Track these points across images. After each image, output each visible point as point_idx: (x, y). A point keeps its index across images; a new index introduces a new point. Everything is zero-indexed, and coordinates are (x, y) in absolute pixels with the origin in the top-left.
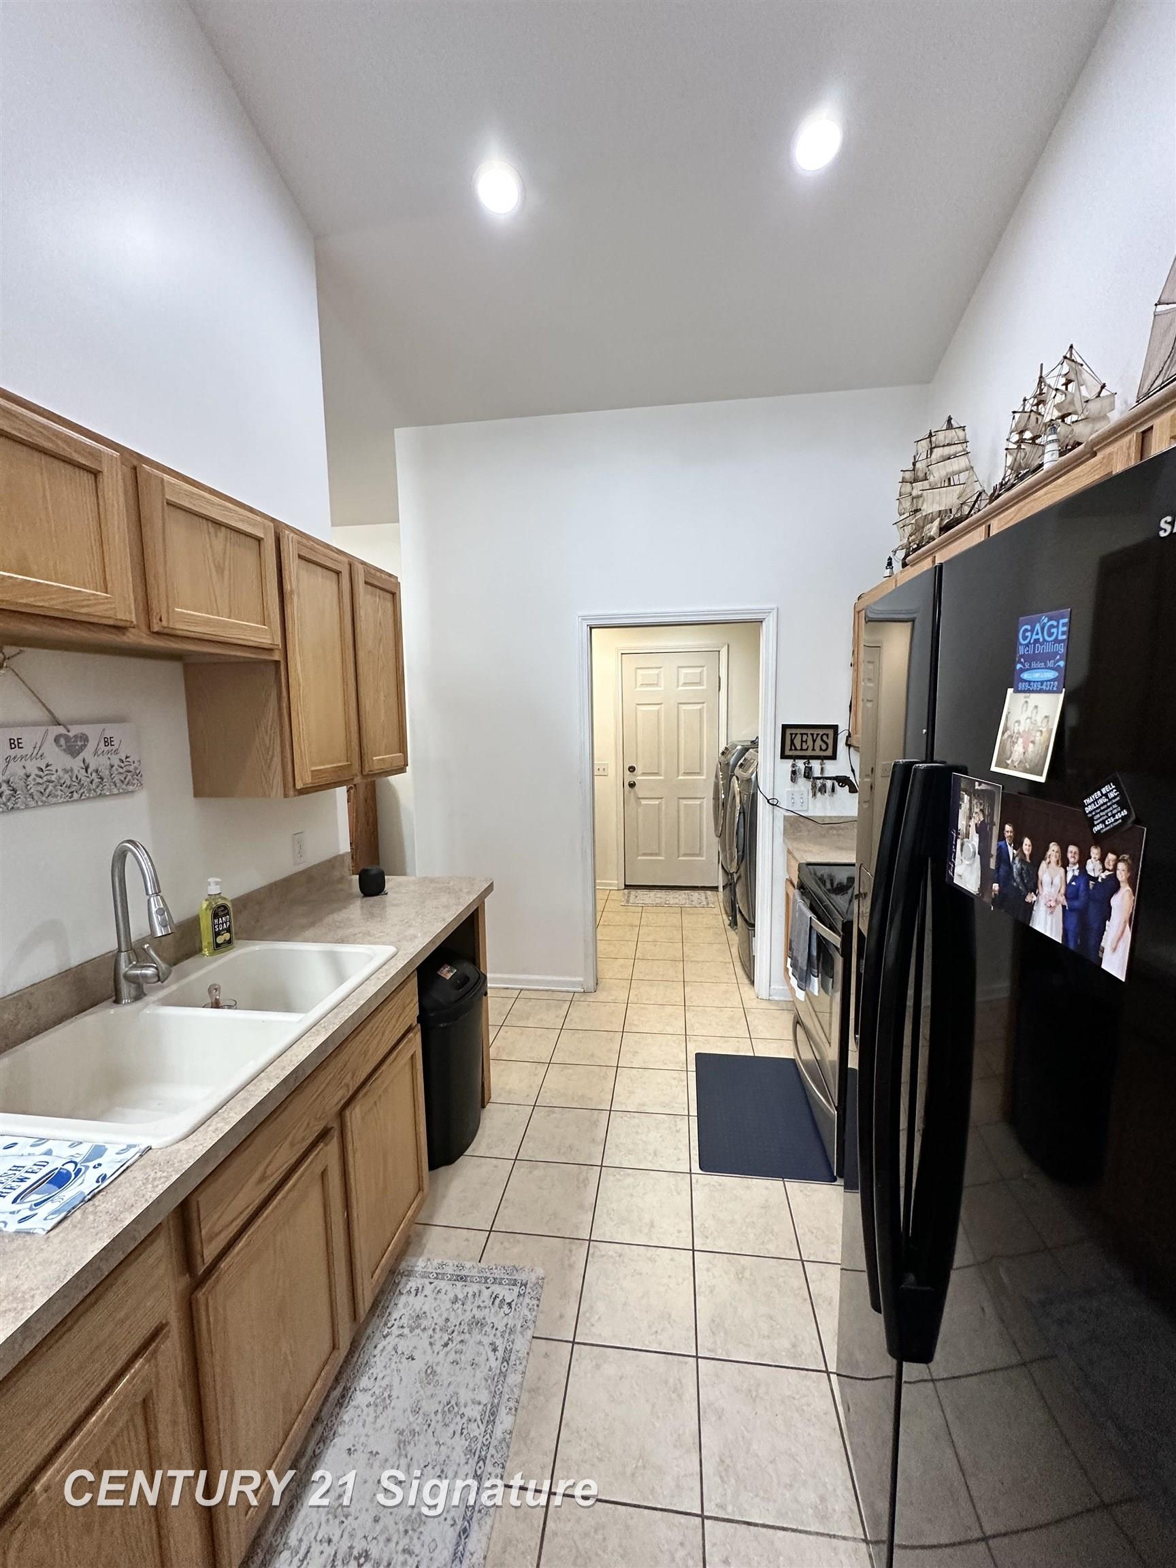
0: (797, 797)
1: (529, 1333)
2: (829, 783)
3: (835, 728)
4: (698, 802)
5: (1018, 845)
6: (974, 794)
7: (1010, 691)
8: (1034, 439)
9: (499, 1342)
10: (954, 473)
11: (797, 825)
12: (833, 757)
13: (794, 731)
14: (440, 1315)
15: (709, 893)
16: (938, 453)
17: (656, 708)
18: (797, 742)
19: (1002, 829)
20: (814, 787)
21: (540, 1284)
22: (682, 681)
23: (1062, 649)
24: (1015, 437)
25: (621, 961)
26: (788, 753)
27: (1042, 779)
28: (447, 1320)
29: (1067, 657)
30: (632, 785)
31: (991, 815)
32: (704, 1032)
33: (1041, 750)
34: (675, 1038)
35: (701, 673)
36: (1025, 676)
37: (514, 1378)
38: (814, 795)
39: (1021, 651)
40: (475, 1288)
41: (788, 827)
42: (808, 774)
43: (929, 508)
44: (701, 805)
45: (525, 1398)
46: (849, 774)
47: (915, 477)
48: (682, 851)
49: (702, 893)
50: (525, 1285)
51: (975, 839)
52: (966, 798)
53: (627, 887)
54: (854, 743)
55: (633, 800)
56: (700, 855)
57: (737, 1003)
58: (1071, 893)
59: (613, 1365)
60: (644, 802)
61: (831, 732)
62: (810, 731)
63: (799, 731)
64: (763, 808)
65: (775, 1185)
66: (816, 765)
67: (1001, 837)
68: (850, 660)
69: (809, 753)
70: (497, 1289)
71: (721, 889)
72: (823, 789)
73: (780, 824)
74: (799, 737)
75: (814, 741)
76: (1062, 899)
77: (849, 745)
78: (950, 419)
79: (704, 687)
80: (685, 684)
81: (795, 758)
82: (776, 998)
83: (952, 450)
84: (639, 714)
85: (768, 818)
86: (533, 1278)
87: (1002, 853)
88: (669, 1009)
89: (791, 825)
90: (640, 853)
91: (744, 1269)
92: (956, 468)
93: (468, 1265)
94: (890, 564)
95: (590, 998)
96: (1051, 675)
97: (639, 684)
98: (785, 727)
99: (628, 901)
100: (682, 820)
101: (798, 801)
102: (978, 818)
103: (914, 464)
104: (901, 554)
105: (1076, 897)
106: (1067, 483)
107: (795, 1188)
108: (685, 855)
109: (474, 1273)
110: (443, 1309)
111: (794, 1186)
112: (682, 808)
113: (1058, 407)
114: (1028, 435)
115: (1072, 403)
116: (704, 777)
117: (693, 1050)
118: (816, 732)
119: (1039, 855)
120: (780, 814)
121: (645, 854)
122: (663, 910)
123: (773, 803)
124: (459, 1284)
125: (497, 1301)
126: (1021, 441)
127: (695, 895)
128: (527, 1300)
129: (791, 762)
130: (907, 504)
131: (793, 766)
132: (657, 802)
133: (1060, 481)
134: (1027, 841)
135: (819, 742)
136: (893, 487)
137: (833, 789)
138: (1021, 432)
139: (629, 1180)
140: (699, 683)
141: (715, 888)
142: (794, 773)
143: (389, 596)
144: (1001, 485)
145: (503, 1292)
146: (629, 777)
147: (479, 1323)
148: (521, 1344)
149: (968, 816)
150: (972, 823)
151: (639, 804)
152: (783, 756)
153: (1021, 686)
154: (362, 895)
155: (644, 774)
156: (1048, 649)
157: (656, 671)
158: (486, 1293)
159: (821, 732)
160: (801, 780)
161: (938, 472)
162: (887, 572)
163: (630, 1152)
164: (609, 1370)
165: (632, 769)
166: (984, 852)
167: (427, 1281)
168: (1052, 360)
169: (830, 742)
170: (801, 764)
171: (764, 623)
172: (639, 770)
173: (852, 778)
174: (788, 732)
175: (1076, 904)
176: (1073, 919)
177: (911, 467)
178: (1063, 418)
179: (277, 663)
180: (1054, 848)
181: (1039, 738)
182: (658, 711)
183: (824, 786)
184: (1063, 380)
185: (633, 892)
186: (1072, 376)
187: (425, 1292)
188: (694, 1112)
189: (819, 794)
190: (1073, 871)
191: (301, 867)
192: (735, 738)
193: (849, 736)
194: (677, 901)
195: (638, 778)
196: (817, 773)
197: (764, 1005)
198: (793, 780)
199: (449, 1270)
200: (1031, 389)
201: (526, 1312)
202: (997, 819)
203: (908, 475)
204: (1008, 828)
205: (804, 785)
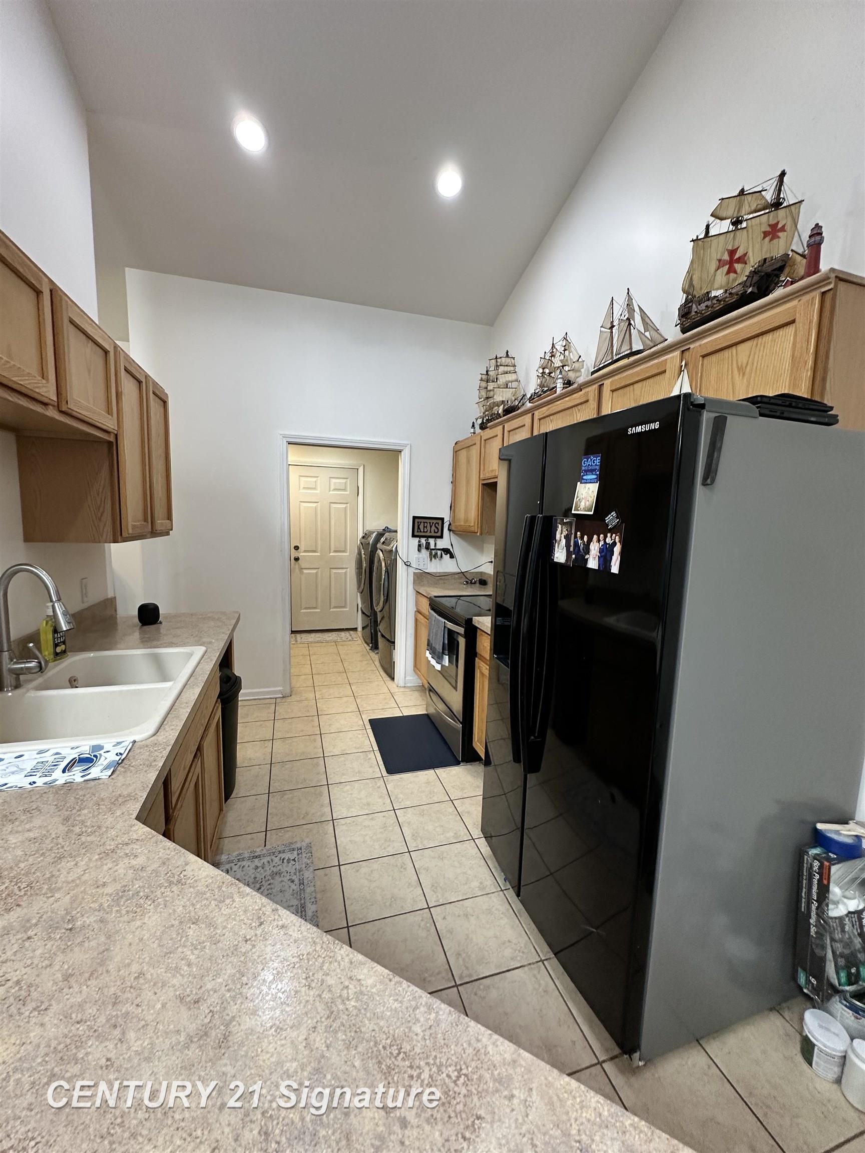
0: (421, 560)
1: (311, 869)
2: (439, 552)
3: (442, 519)
4: (344, 571)
5: (582, 538)
6: (563, 524)
7: (579, 483)
8: (550, 373)
9: (294, 877)
10: (509, 382)
11: (421, 577)
12: (441, 537)
13: (420, 520)
14: (250, 877)
15: (352, 632)
16: (501, 369)
17: (315, 505)
18: (421, 527)
19: (576, 534)
20: (431, 554)
21: (309, 846)
22: (332, 488)
23: (598, 468)
24: (541, 371)
25: (303, 677)
26: (416, 534)
27: (592, 513)
28: (255, 878)
29: (600, 471)
30: (297, 559)
31: (571, 531)
32: (370, 708)
33: (591, 503)
34: (353, 714)
35: (346, 483)
36: (585, 477)
37: (309, 890)
38: (431, 560)
39: (583, 468)
40: (269, 859)
41: (416, 579)
42: (428, 547)
43: (498, 398)
44: (346, 573)
45: (319, 896)
46: (450, 547)
47: (487, 378)
48: (333, 605)
49: (347, 632)
50: (301, 849)
51: (564, 541)
52: (560, 526)
53: (293, 632)
54: (453, 528)
55: (297, 570)
56: (345, 607)
57: (386, 690)
58: (601, 551)
59: (365, 869)
60: (305, 571)
61: (440, 522)
62: (428, 521)
63: (423, 520)
64: (400, 566)
65: (431, 772)
66: (432, 541)
67: (576, 537)
68: (451, 480)
69: (428, 534)
70: (283, 856)
71: (360, 629)
72: (435, 556)
73: (411, 578)
74: (422, 524)
75: (431, 527)
76: (598, 554)
77: (449, 530)
78: (507, 352)
79: (348, 493)
80: (335, 490)
81: (420, 537)
82: (409, 685)
83: (509, 369)
84: (302, 508)
85: (405, 574)
86: (304, 844)
87: (576, 544)
88: (345, 699)
89: (418, 578)
90: (303, 606)
91: (423, 811)
92: (510, 379)
93: (258, 850)
94: (473, 426)
95: (289, 700)
96: (595, 477)
97: (302, 487)
98: (414, 518)
99: (296, 641)
100: (333, 583)
101: (422, 564)
102: (565, 533)
103: (487, 372)
104: (480, 421)
105: (603, 551)
106: (570, 401)
107: (442, 772)
108: (335, 607)
109: (265, 852)
110: (250, 873)
111: (440, 771)
112: (333, 576)
113: (561, 361)
114: (547, 371)
115: (567, 360)
116: (348, 554)
117: (366, 719)
118: (432, 521)
119: (590, 540)
120: (411, 571)
121: (306, 608)
122: (324, 644)
123: (407, 564)
124: (256, 860)
125: (285, 861)
126: (543, 373)
127: (343, 634)
128: (304, 855)
129: (418, 539)
130: (483, 393)
131: (419, 542)
132: (314, 571)
133: (567, 399)
134: (586, 537)
135: (433, 527)
136: (475, 382)
137: (441, 556)
138: (543, 369)
139: (348, 787)
140: (345, 490)
141: (355, 629)
142: (419, 546)
143: (162, 403)
144: (535, 393)
145: (287, 856)
146: (294, 554)
147: (279, 873)
148: (308, 874)
149: (560, 533)
150: (563, 536)
151: (302, 573)
152: (413, 536)
153: (583, 481)
154: (140, 624)
155: (305, 551)
156: (593, 468)
157: (315, 479)
158: (276, 860)
159: (435, 521)
160: (424, 551)
161: (502, 379)
162: (472, 430)
163: (343, 774)
164: (363, 870)
165: (297, 548)
166: (568, 545)
167: (233, 864)
168: (558, 337)
169: (440, 528)
170: (423, 541)
171: (402, 453)
172: (302, 548)
173: (451, 550)
174: (417, 520)
175: (603, 554)
176: (602, 559)
177: (485, 373)
178: (563, 366)
179: (110, 443)
180: (595, 537)
181: (590, 499)
182: (316, 508)
183: (436, 554)
184: (563, 349)
185: (298, 636)
186: (567, 347)
187: (233, 870)
188: (376, 748)
189: (433, 559)
190: (602, 543)
191: (86, 605)
192: (369, 527)
193: (450, 524)
194: (331, 638)
195: (301, 554)
196: (432, 547)
197: (402, 690)
198: (419, 550)
199: (246, 855)
200: (548, 349)
201: (306, 860)
202: (573, 532)
203: (484, 377)
204: (579, 533)
205: (425, 553)
